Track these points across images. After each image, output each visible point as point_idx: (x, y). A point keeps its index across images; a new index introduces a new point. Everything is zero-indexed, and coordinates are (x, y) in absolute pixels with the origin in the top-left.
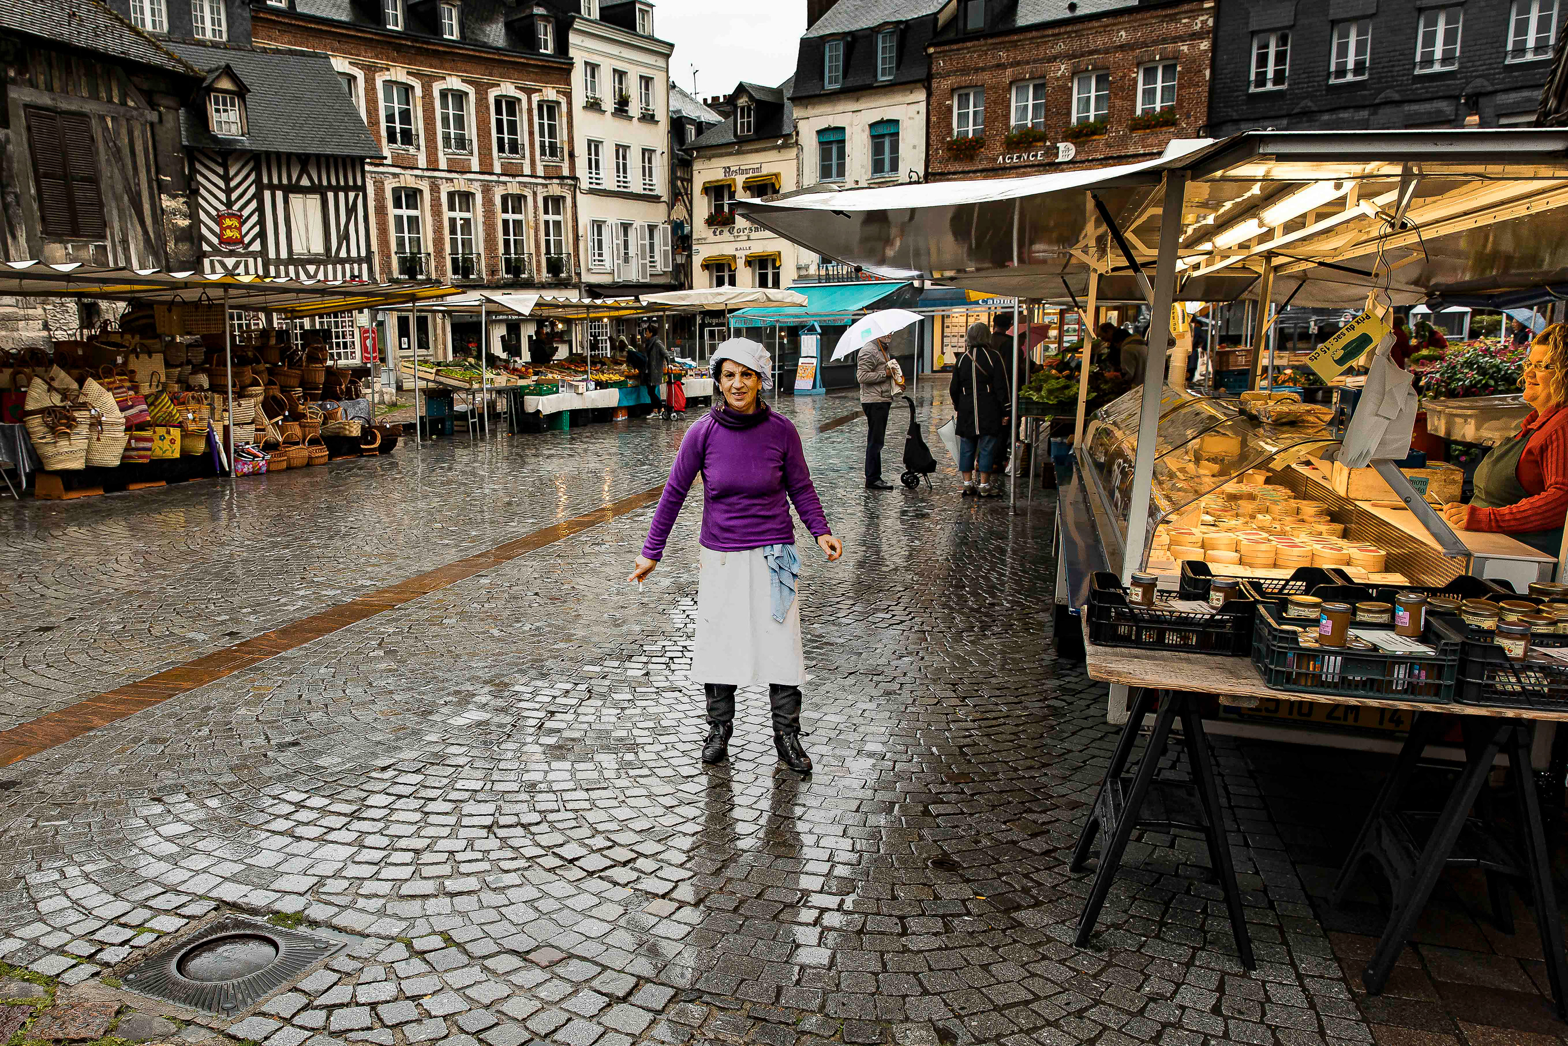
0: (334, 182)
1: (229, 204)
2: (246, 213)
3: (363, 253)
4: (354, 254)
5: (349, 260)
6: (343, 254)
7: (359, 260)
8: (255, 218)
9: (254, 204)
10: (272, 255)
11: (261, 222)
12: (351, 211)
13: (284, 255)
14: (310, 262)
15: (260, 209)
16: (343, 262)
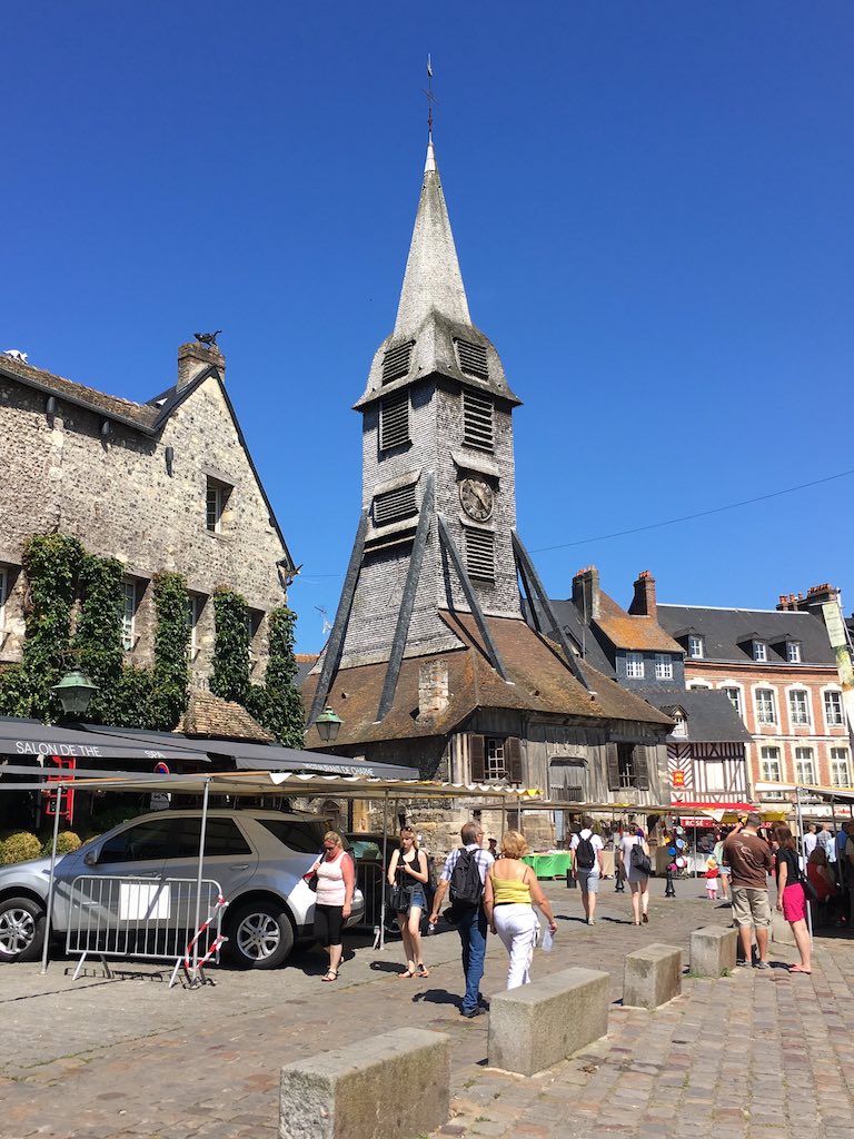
0: (729, 755)
1: (678, 767)
2: (686, 770)
3: (744, 789)
4: (739, 789)
5: (736, 792)
6: (733, 790)
7: (742, 793)
8: (690, 773)
9: (690, 766)
10: (698, 790)
11: (693, 775)
12: (737, 768)
13: (704, 790)
14: (716, 793)
15: (693, 769)
16: (733, 793)
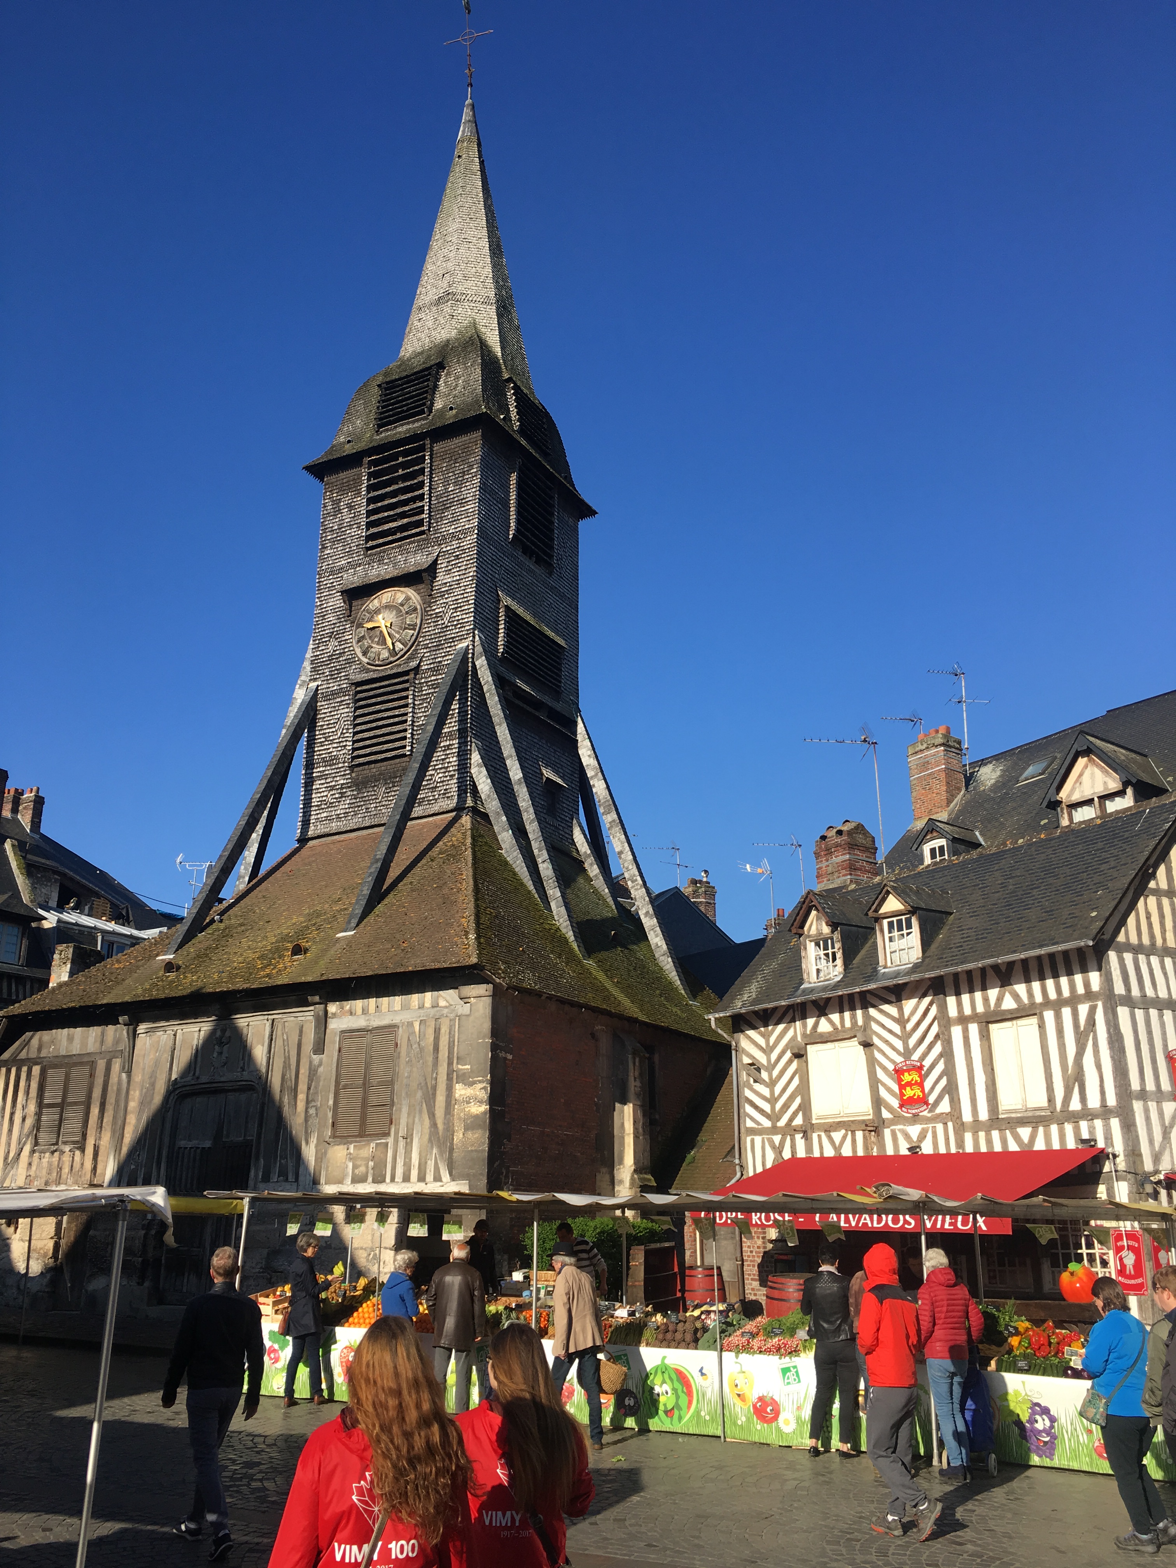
0: (1053, 995)
1: (908, 1053)
3: (1112, 1101)
4: (1094, 1102)
5: (1087, 1114)
6: (1075, 1105)
7: (1105, 1112)
8: (940, 1066)
9: (938, 1048)
10: (967, 1117)
11: (950, 1072)
12: (1084, 1035)
13: (984, 1115)
14: (1023, 1122)
15: (947, 1054)
16: (1075, 1118)
